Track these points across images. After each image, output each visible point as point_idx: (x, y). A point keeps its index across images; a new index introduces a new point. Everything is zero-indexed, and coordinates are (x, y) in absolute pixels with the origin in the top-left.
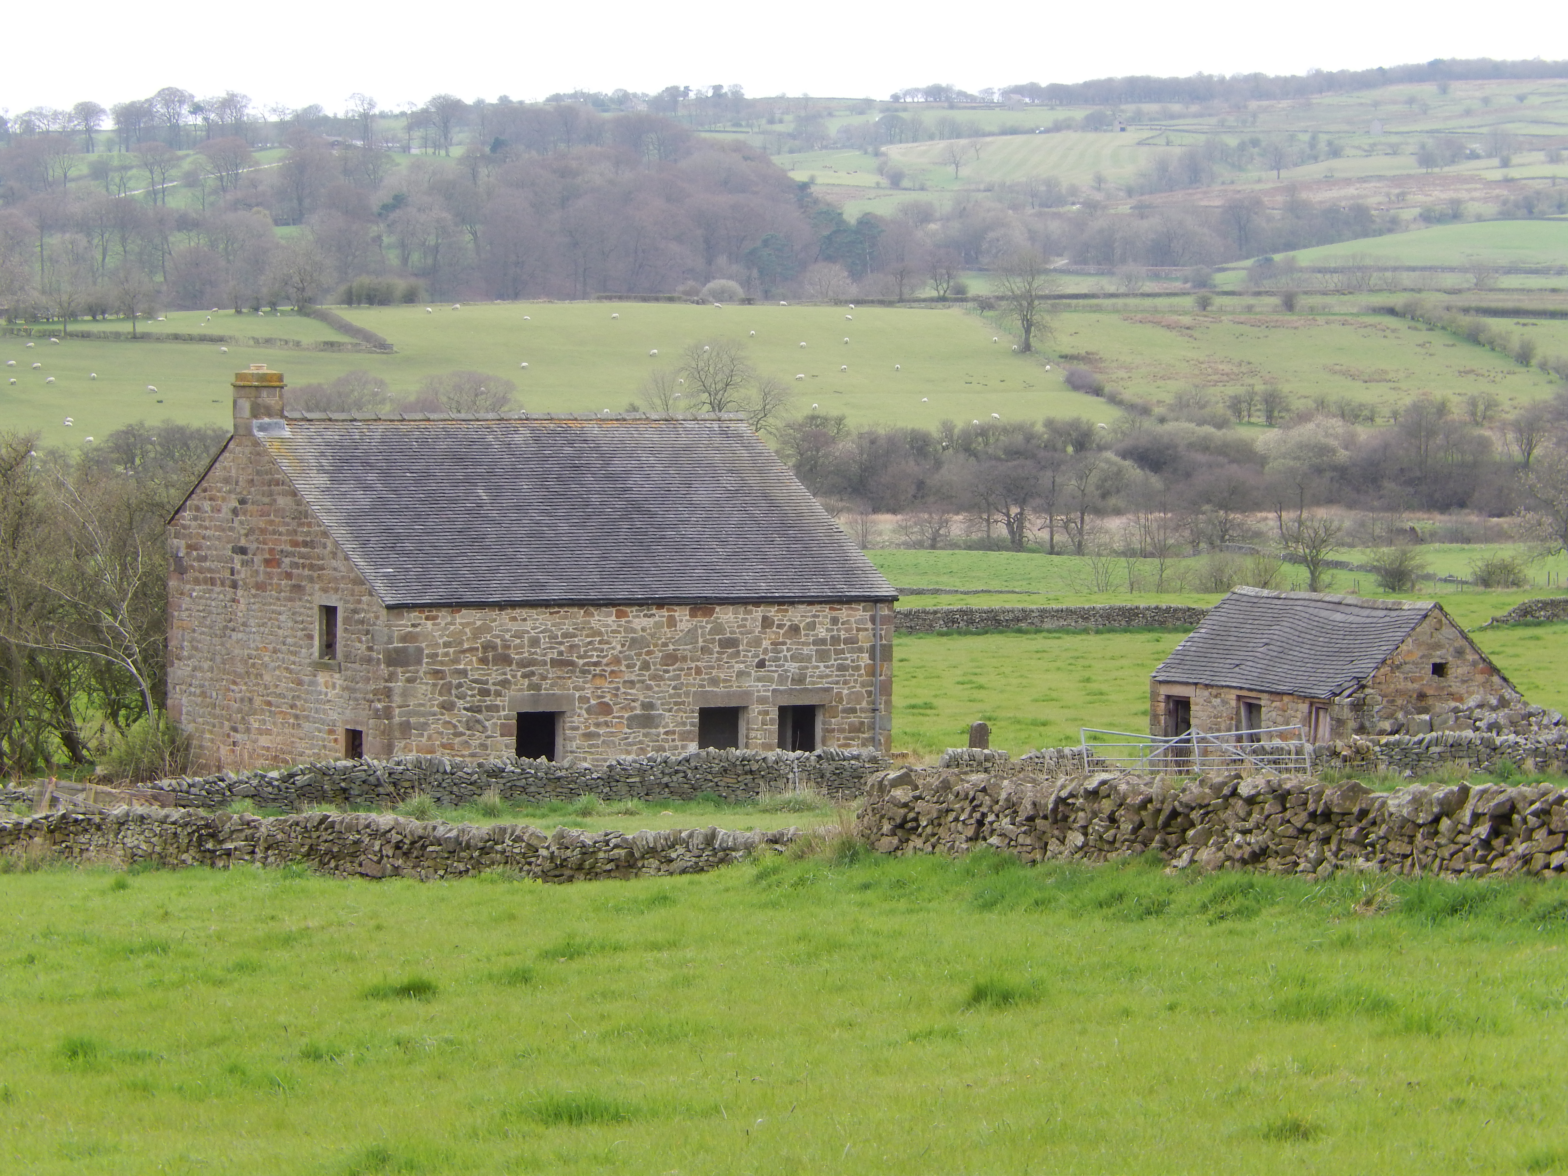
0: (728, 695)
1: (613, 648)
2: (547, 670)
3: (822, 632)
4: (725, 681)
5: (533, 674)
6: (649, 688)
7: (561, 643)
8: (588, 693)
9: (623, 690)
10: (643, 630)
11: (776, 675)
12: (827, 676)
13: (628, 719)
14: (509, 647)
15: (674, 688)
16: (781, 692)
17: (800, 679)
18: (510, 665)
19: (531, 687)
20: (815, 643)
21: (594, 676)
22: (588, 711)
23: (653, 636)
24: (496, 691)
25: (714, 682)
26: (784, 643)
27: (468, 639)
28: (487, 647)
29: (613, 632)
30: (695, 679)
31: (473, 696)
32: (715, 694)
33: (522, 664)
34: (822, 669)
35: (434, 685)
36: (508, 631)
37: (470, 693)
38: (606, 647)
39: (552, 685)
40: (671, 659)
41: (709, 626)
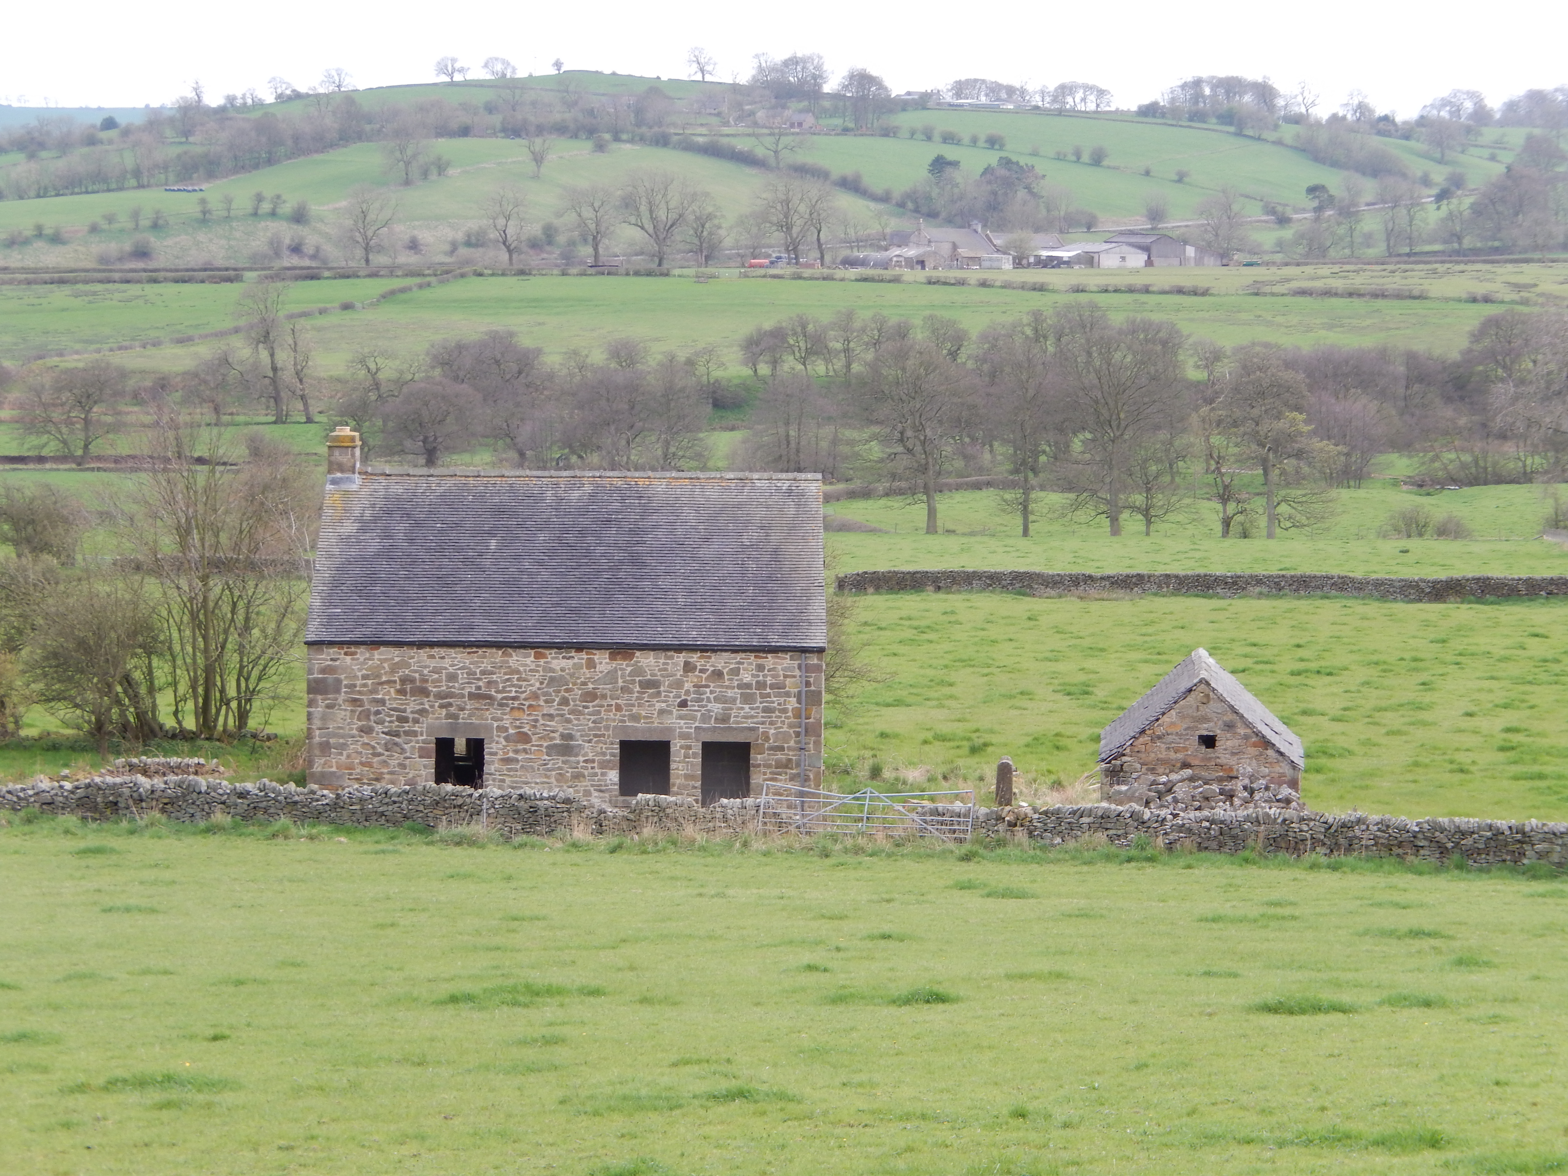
0: (650, 730)
1: (531, 685)
2: (465, 702)
3: (747, 678)
4: (646, 717)
5: (450, 705)
6: (568, 721)
7: (479, 679)
8: (506, 723)
9: (542, 722)
10: (562, 670)
11: (699, 714)
12: (752, 717)
13: (547, 747)
14: (427, 681)
15: (594, 722)
16: (704, 729)
17: (725, 719)
18: (428, 696)
19: (449, 716)
20: (739, 687)
21: (512, 709)
22: (507, 739)
23: (572, 675)
24: (413, 719)
25: (635, 718)
26: (707, 686)
27: (386, 673)
28: (404, 680)
29: (531, 671)
30: (615, 715)
31: (390, 722)
32: (636, 729)
33: (439, 696)
34: (747, 710)
35: (352, 711)
36: (426, 667)
37: (388, 719)
38: (524, 683)
39: (470, 716)
40: (591, 696)
41: (629, 669)
